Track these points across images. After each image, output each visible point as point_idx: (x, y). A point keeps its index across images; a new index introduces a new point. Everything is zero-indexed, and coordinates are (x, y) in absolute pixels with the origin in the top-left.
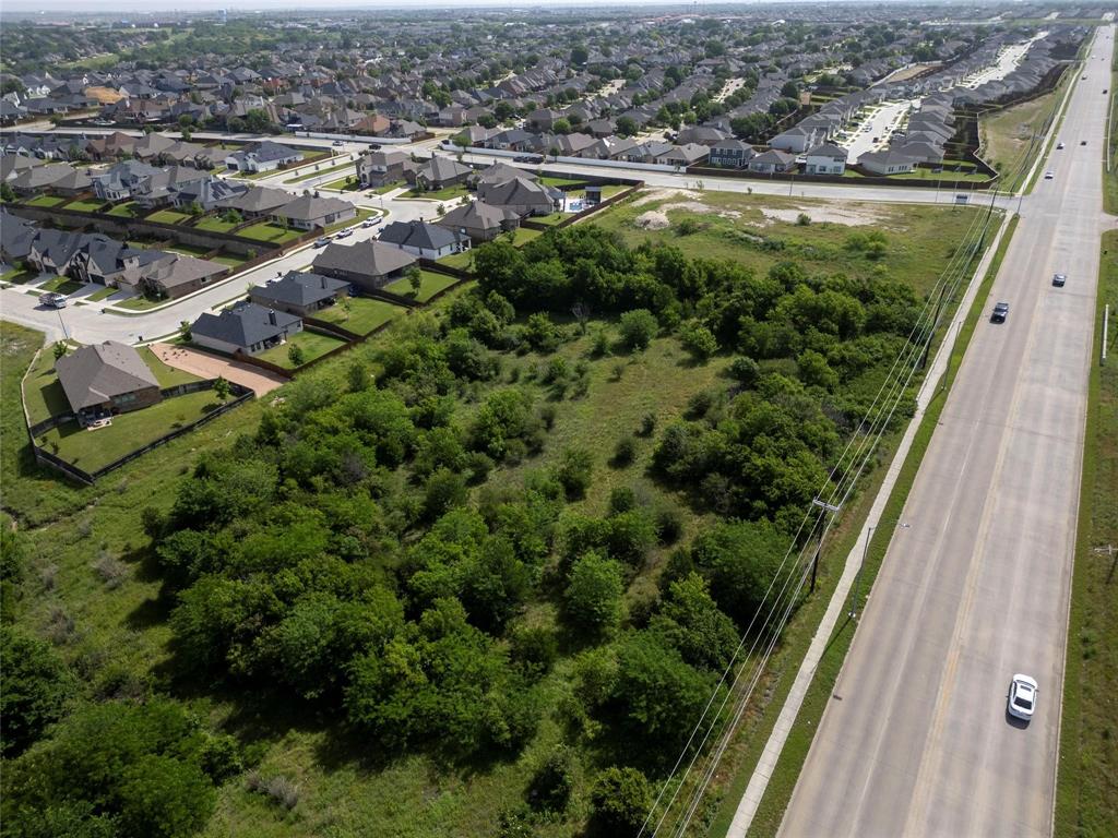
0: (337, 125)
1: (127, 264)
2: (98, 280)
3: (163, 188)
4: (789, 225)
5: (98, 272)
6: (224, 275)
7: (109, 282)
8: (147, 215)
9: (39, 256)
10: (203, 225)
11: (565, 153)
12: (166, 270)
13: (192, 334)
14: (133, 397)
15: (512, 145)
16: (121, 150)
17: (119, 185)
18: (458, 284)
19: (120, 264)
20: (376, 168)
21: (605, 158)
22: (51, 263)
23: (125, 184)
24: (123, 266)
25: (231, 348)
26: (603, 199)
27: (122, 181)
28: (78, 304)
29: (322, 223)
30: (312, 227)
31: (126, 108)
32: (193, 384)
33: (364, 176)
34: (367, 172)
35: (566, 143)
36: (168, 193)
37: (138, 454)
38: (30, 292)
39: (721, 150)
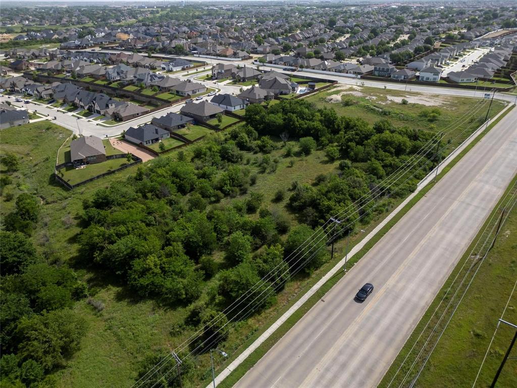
0: (212, 52)
2: (99, 112)
4: (397, 104)
5: (98, 109)
6: (147, 112)
7: (102, 113)
8: (124, 87)
9: (78, 101)
10: (145, 92)
11: (307, 67)
12: (123, 109)
13: (126, 136)
14: (95, 158)
15: (285, 63)
16: (122, 60)
17: (116, 74)
18: (238, 122)
19: (107, 106)
20: (220, 71)
21: (325, 70)
22: (82, 104)
23: (118, 74)
24: (108, 107)
25: (138, 142)
26: (316, 88)
27: (117, 72)
28: (89, 121)
29: (190, 93)
30: (186, 95)
31: (129, 43)
32: (119, 155)
33: (214, 74)
34: (216, 72)
35: (308, 62)
36: (133, 78)
37: (91, 180)
38: (73, 115)
39: (379, 68)
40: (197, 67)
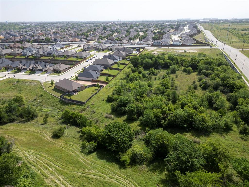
0: (67, 41)
1: (47, 66)
2: (41, 70)
3: (42, 52)
5: (41, 68)
7: (44, 70)
9: (22, 66)
10: (56, 58)
11: (123, 44)
12: (59, 66)
13: (78, 77)
14: (80, 88)
15: (110, 43)
16: (18, 46)
17: (29, 52)
18: (125, 66)
19: (46, 66)
20: (88, 47)
21: (132, 44)
23: (30, 52)
24: (46, 67)
25: (91, 79)
26: (140, 51)
28: (38, 75)
29: (85, 57)
30: (84, 58)
33: (85, 49)
34: (86, 48)
35: (123, 42)
36: (43, 53)
38: (22, 74)
39: (156, 42)
40: (68, 47)
